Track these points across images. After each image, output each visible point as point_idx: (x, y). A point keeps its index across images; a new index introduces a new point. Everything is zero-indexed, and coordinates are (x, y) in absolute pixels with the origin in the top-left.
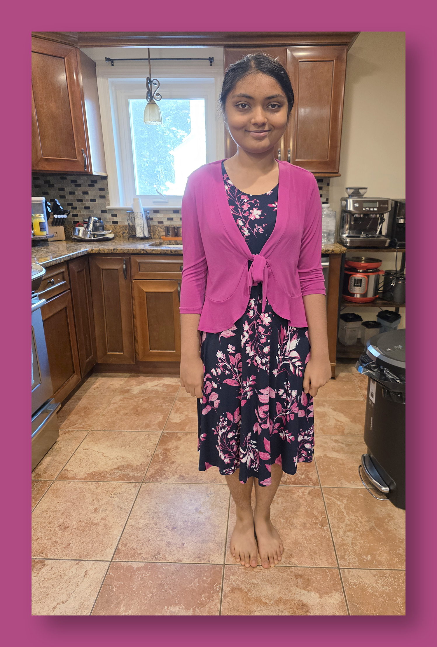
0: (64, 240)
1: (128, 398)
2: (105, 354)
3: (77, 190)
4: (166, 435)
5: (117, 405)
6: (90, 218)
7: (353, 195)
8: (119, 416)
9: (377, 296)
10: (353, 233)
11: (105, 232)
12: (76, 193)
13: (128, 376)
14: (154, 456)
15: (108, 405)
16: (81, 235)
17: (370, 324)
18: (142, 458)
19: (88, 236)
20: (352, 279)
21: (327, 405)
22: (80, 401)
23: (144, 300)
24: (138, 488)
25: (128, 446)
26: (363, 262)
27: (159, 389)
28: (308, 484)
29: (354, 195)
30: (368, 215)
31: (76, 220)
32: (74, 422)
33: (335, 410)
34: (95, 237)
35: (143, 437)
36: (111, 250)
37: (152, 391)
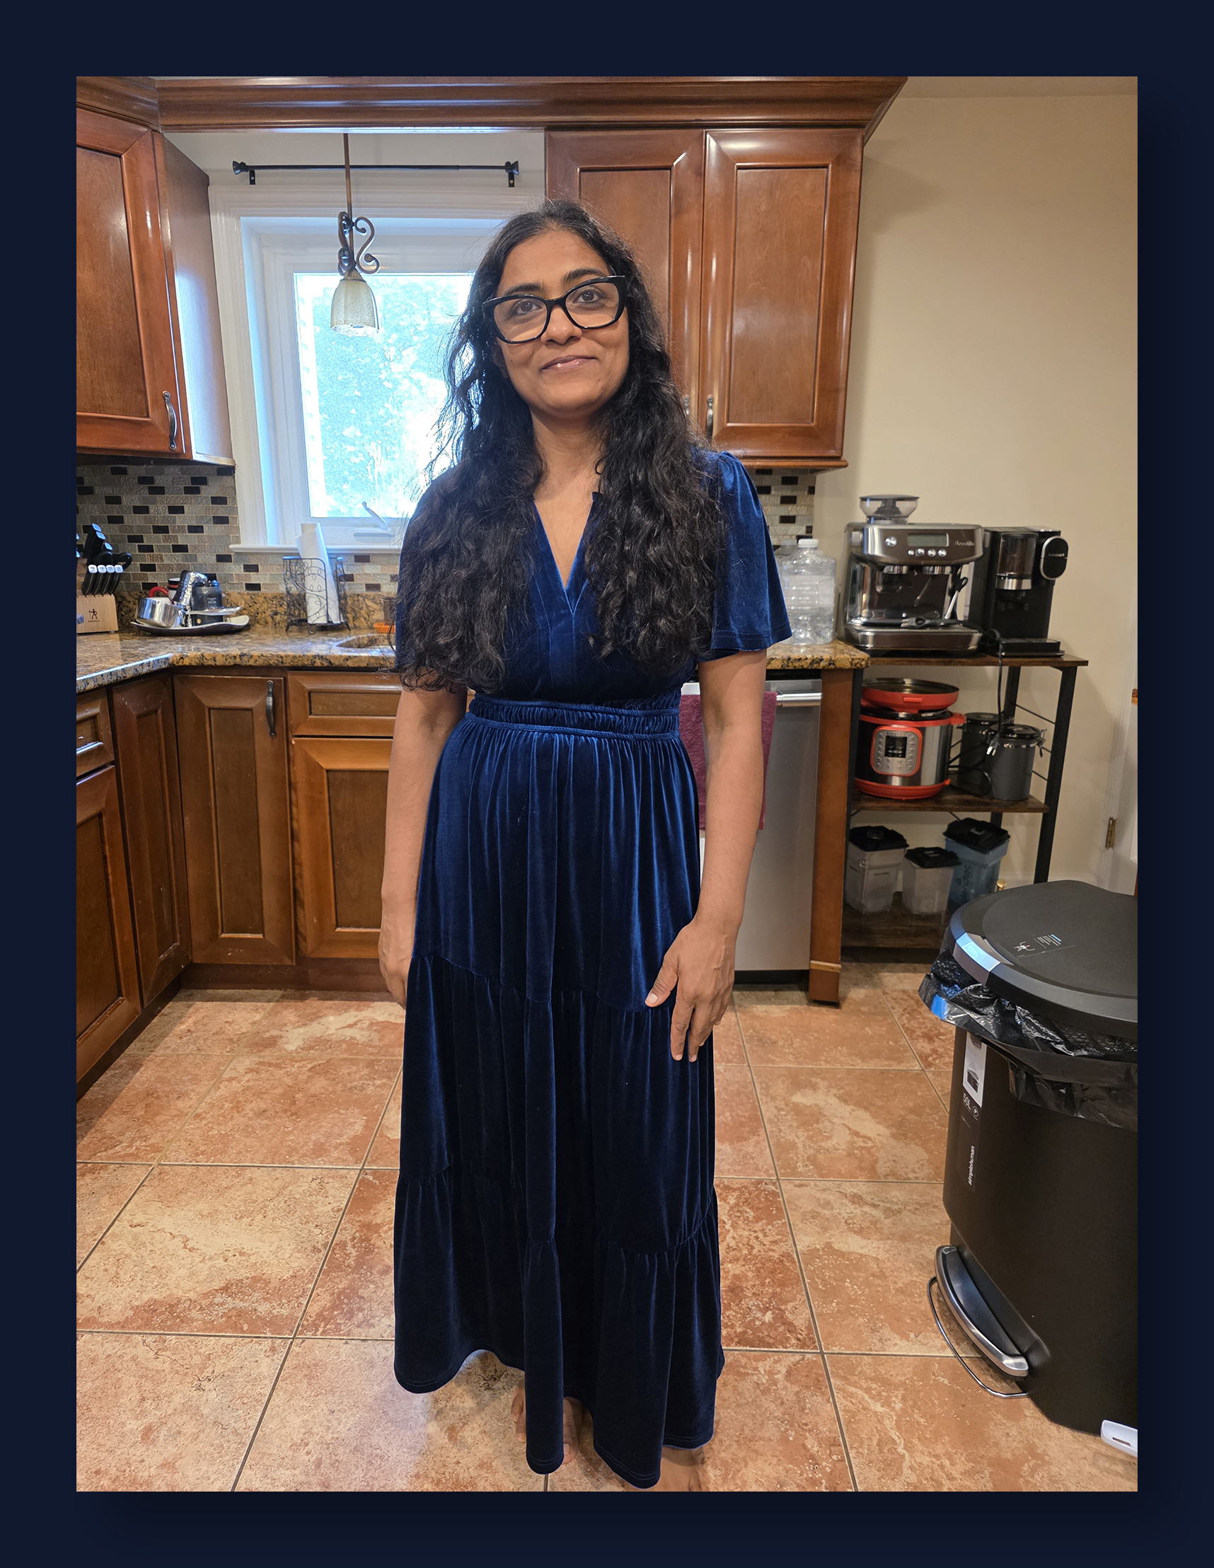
0: (116, 632)
1: (270, 1065)
2: (214, 938)
3: (154, 503)
5: (238, 1085)
6: (184, 574)
7: (879, 515)
8: (242, 1119)
9: (947, 782)
10: (880, 615)
11: (224, 610)
12: (151, 511)
13: (277, 999)
14: (334, 1249)
15: (214, 1084)
16: (158, 618)
17: (927, 857)
18: (299, 1255)
19: (179, 622)
20: (880, 737)
21: (822, 1084)
22: (138, 1074)
23: (322, 793)
24: (279, 1358)
25: (261, 1216)
26: (907, 692)
27: (359, 1035)
28: (784, 1342)
29: (883, 516)
30: (920, 568)
31: (150, 581)
32: (112, 1138)
33: (846, 1102)
34: (197, 624)
35: (305, 1187)
36: (235, 657)
37: (340, 1042)
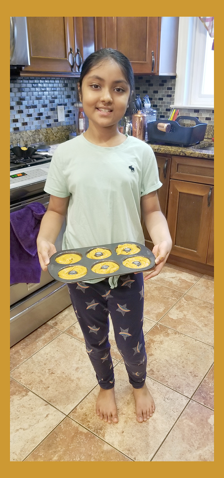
4: (158, 327)
